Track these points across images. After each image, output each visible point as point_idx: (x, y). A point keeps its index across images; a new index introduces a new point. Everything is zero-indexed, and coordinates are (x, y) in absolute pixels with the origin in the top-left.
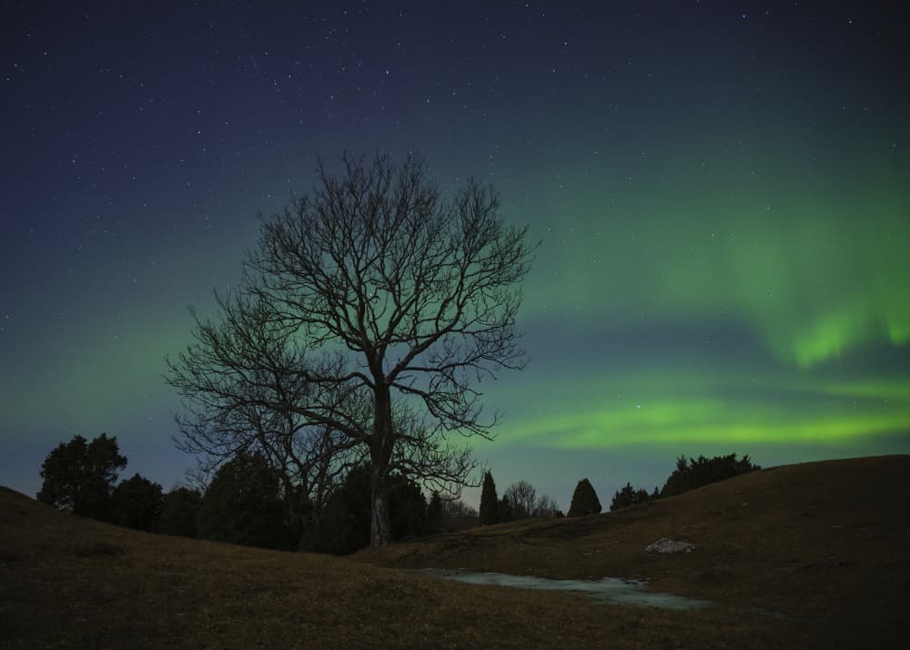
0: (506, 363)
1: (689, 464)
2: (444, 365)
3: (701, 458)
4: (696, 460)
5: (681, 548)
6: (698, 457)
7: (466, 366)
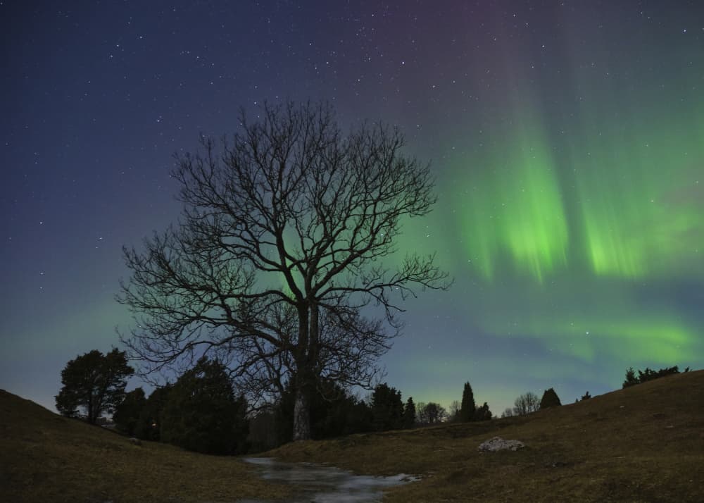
0: (429, 284)
1: (637, 375)
2: (372, 285)
3: (647, 371)
4: (644, 372)
5: (508, 446)
6: (645, 369)
7: (393, 287)
